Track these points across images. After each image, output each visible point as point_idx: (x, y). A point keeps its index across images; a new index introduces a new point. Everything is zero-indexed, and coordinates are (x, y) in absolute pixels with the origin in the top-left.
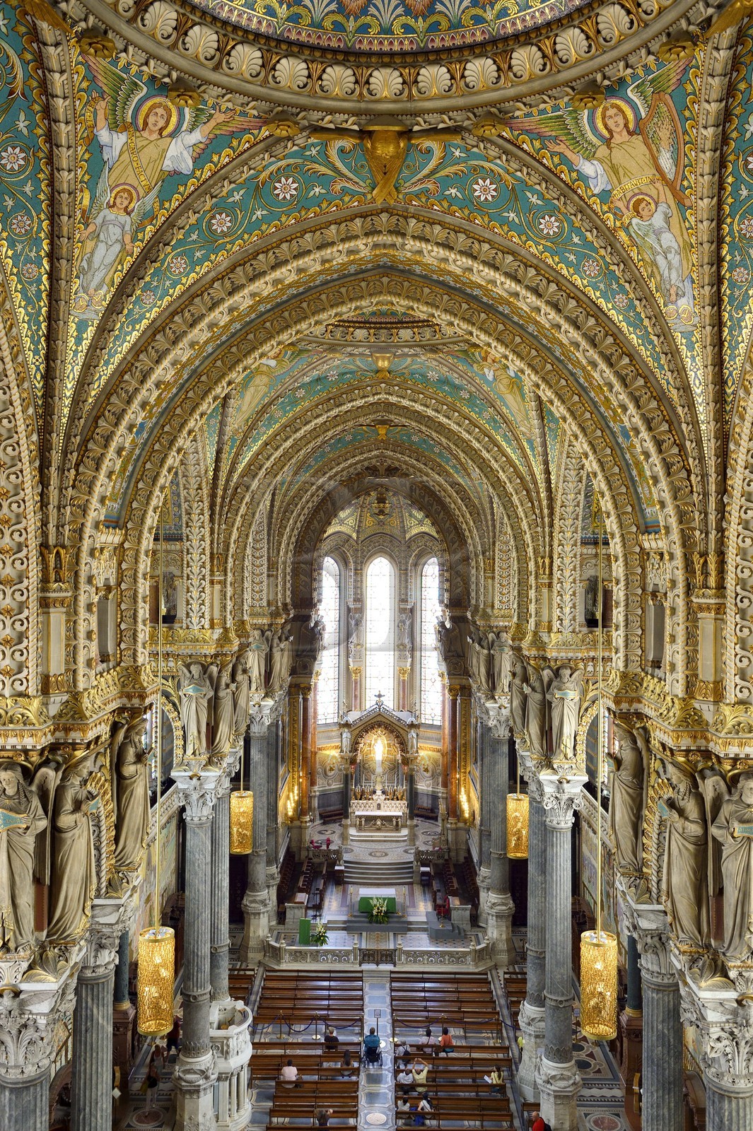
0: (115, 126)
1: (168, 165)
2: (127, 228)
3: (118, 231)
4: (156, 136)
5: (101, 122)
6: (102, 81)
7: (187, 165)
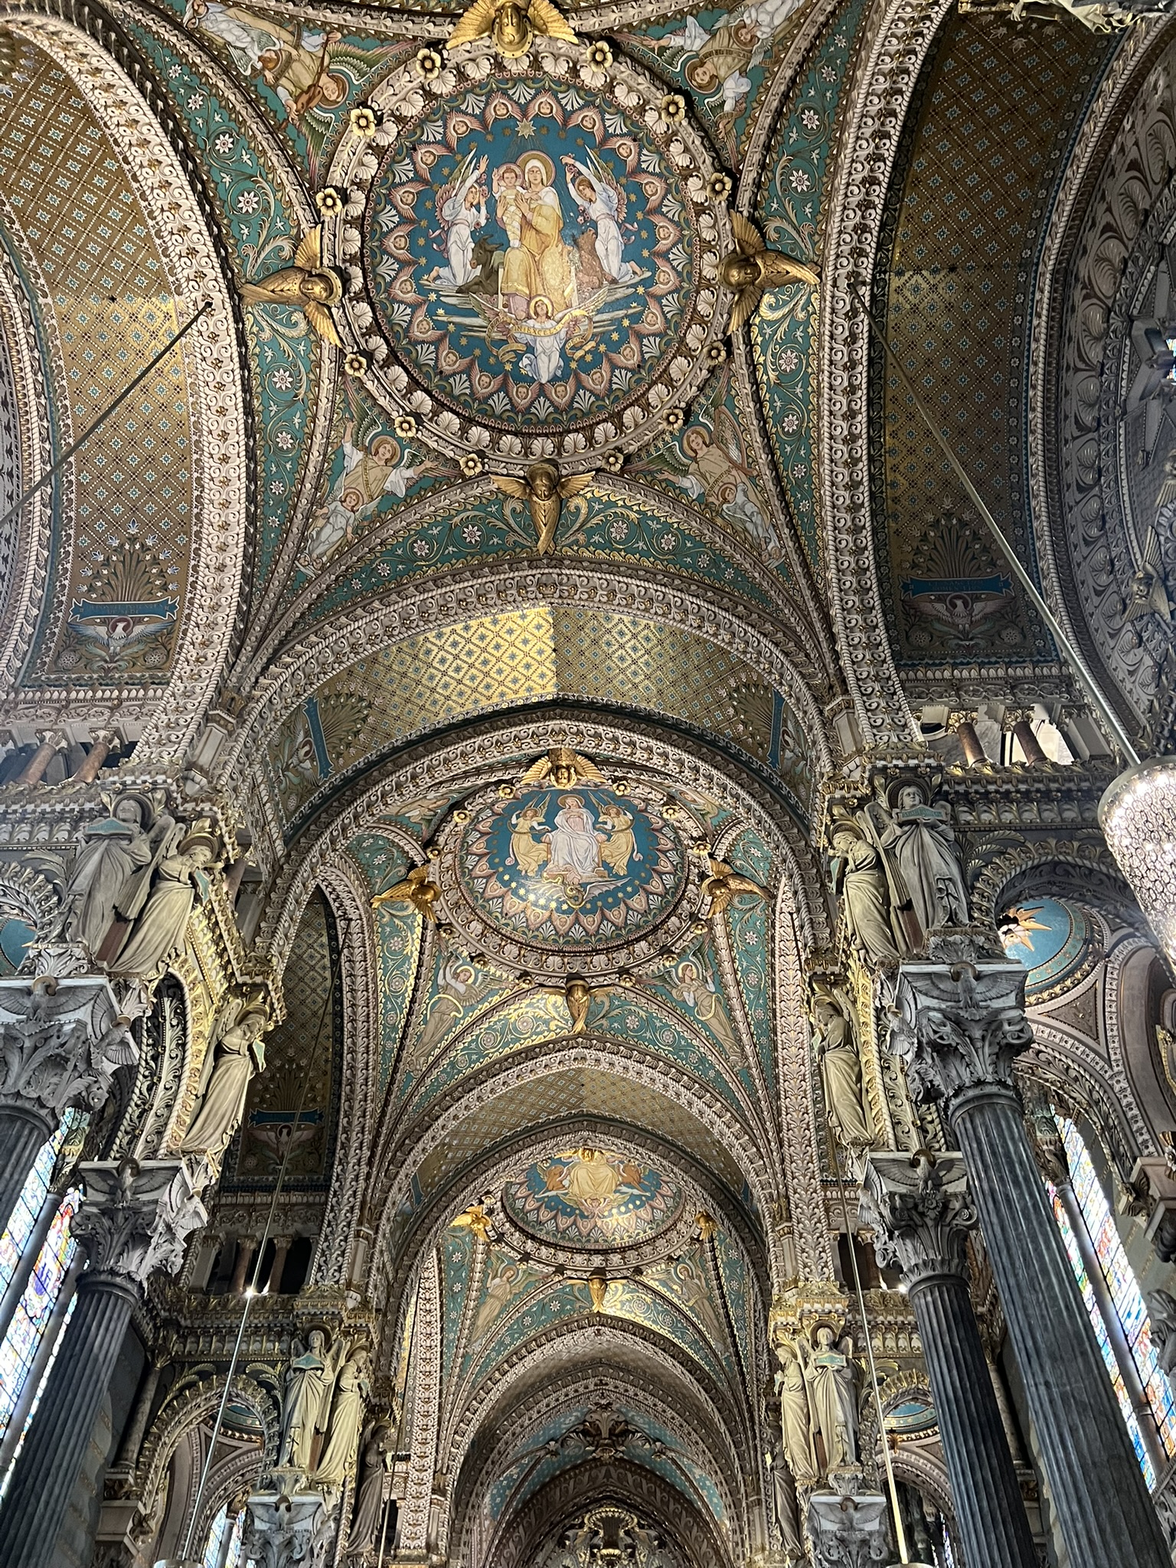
0: (355, 444)
1: (388, 486)
2: (351, 521)
3: (344, 522)
4: (382, 463)
5: (348, 437)
6: (353, 408)
7: (401, 492)
